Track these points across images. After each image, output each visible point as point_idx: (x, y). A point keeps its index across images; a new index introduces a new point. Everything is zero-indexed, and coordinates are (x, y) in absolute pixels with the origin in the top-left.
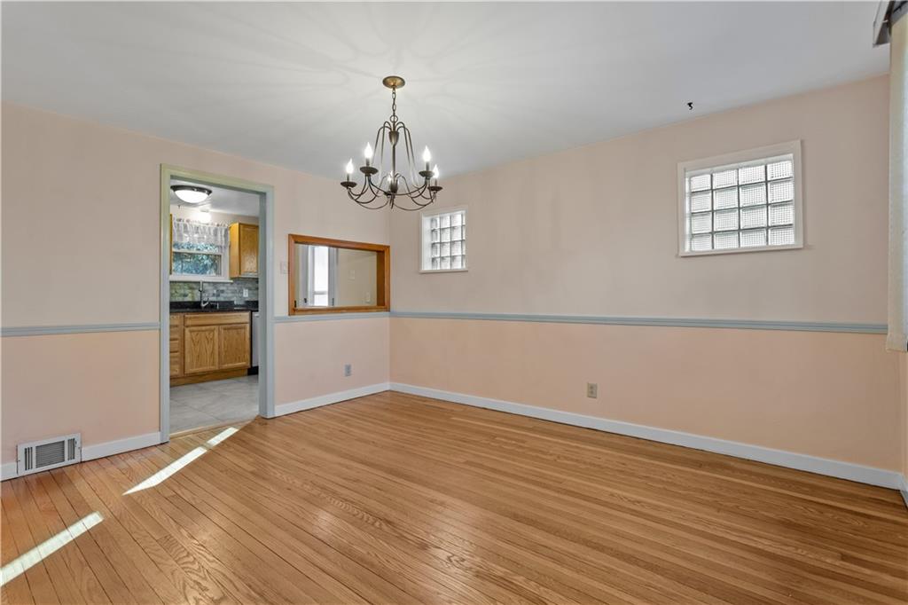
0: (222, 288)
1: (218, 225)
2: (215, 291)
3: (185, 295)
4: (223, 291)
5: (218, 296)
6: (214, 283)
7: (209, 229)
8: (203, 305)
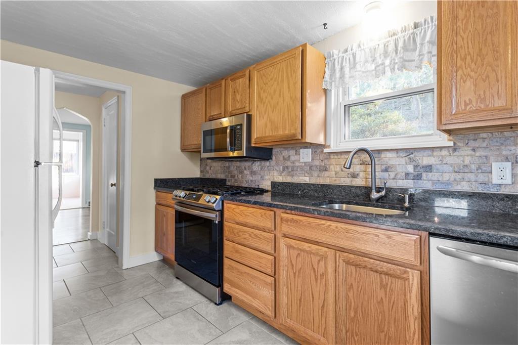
0: (426, 161)
1: (416, 26)
2: (410, 169)
3: (354, 176)
4: (429, 168)
5: (418, 177)
6: (409, 151)
7: (396, 41)
8: (375, 195)
